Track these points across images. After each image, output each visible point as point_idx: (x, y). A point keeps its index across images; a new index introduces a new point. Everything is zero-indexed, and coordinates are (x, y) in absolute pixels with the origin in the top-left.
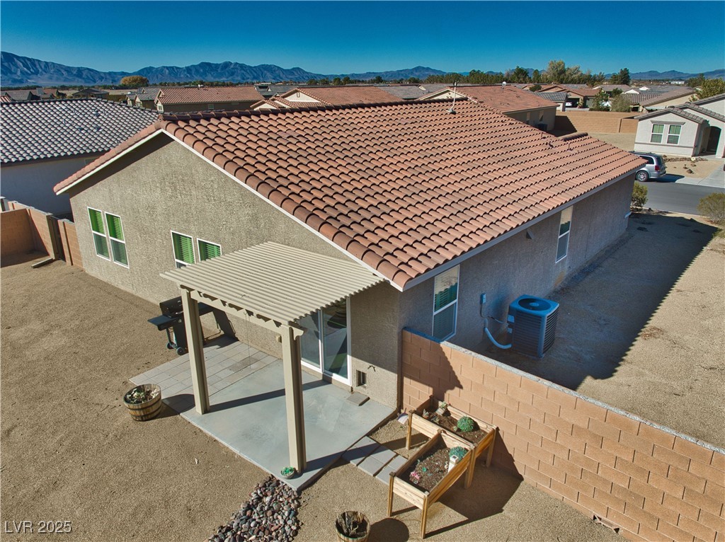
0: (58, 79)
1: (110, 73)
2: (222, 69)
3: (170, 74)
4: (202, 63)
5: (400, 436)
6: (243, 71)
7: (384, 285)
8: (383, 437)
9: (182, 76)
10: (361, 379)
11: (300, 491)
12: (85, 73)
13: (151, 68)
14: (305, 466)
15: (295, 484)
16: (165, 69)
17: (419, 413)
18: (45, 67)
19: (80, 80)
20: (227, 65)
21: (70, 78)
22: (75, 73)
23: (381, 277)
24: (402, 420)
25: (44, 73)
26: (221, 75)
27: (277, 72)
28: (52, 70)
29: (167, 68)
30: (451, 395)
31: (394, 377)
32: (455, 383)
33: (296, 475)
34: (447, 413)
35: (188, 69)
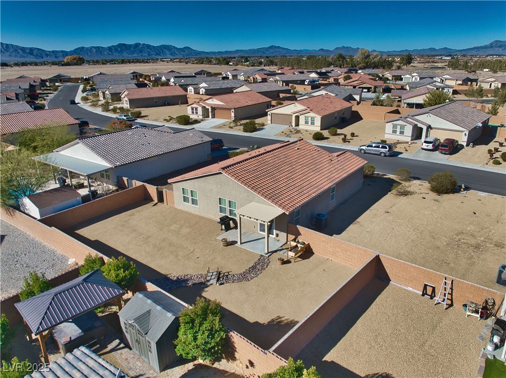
0: (16, 56)
1: (53, 52)
2: (134, 48)
3: (96, 52)
4: (119, 44)
5: (288, 247)
6: (149, 50)
7: (284, 213)
8: (284, 247)
9: (105, 53)
10: (277, 235)
11: (268, 256)
12: (35, 52)
13: (83, 48)
14: (268, 253)
15: (267, 256)
16: (93, 48)
17: (292, 241)
18: (6, 47)
19: (32, 56)
20: (137, 45)
21: (25, 55)
22: (28, 51)
23: (283, 211)
24: (289, 243)
25: (5, 52)
26: (133, 53)
27: (173, 50)
28: (12, 50)
29: (95, 47)
30: (299, 237)
31: (286, 234)
32: (300, 234)
33: (267, 254)
34: (298, 241)
35: (110, 48)
